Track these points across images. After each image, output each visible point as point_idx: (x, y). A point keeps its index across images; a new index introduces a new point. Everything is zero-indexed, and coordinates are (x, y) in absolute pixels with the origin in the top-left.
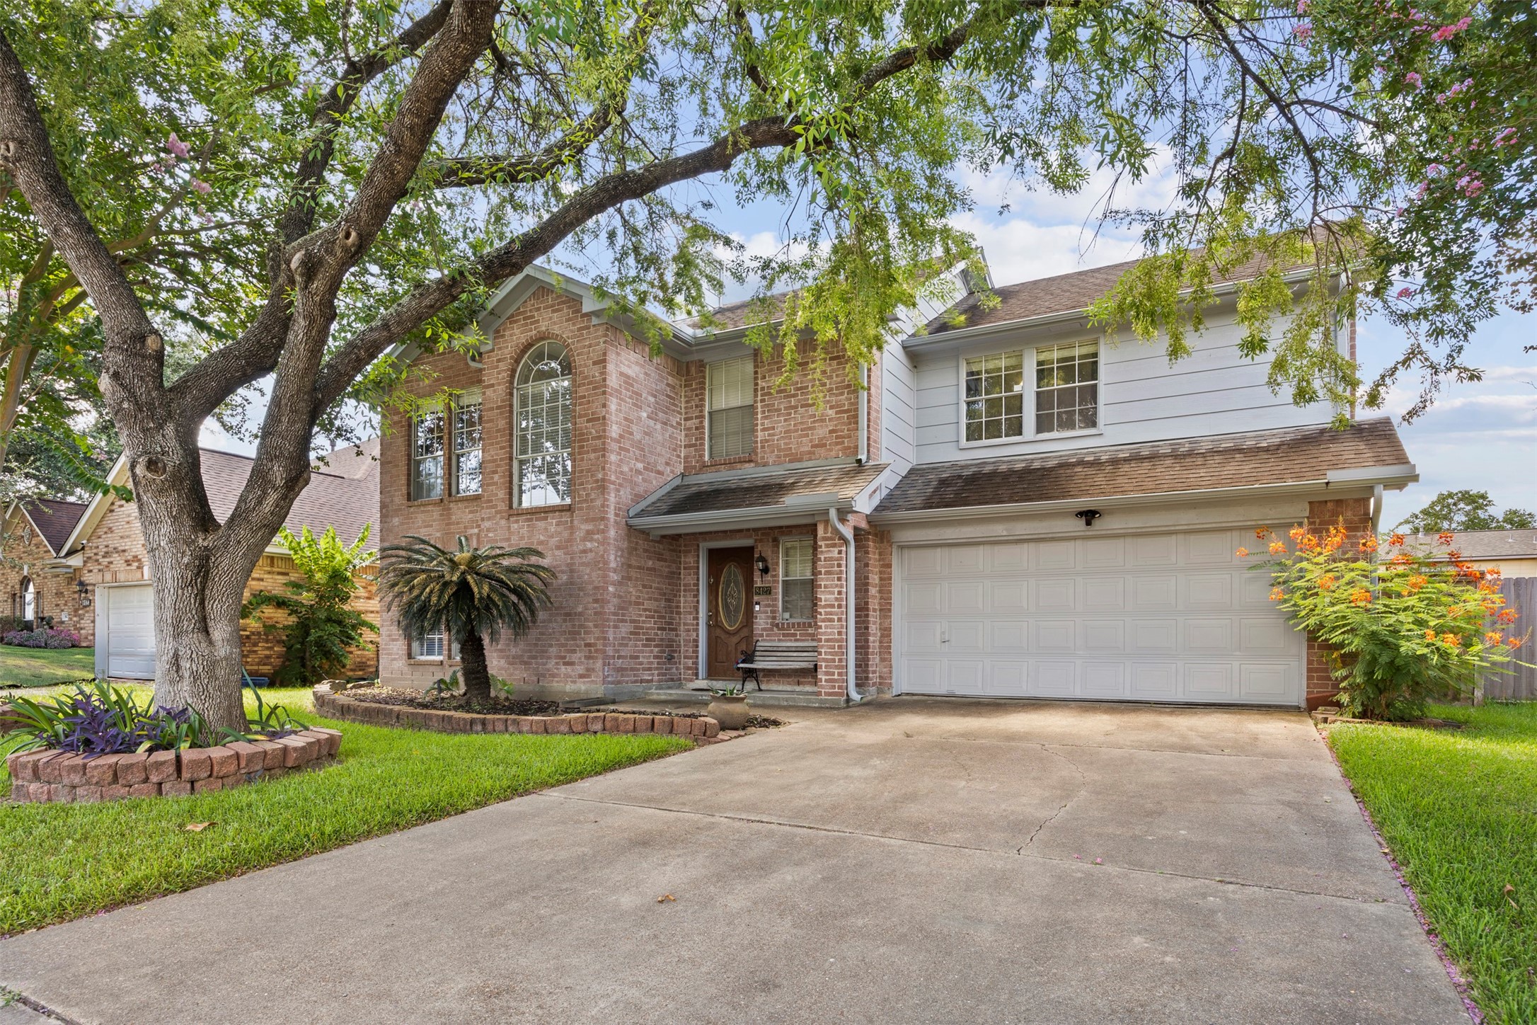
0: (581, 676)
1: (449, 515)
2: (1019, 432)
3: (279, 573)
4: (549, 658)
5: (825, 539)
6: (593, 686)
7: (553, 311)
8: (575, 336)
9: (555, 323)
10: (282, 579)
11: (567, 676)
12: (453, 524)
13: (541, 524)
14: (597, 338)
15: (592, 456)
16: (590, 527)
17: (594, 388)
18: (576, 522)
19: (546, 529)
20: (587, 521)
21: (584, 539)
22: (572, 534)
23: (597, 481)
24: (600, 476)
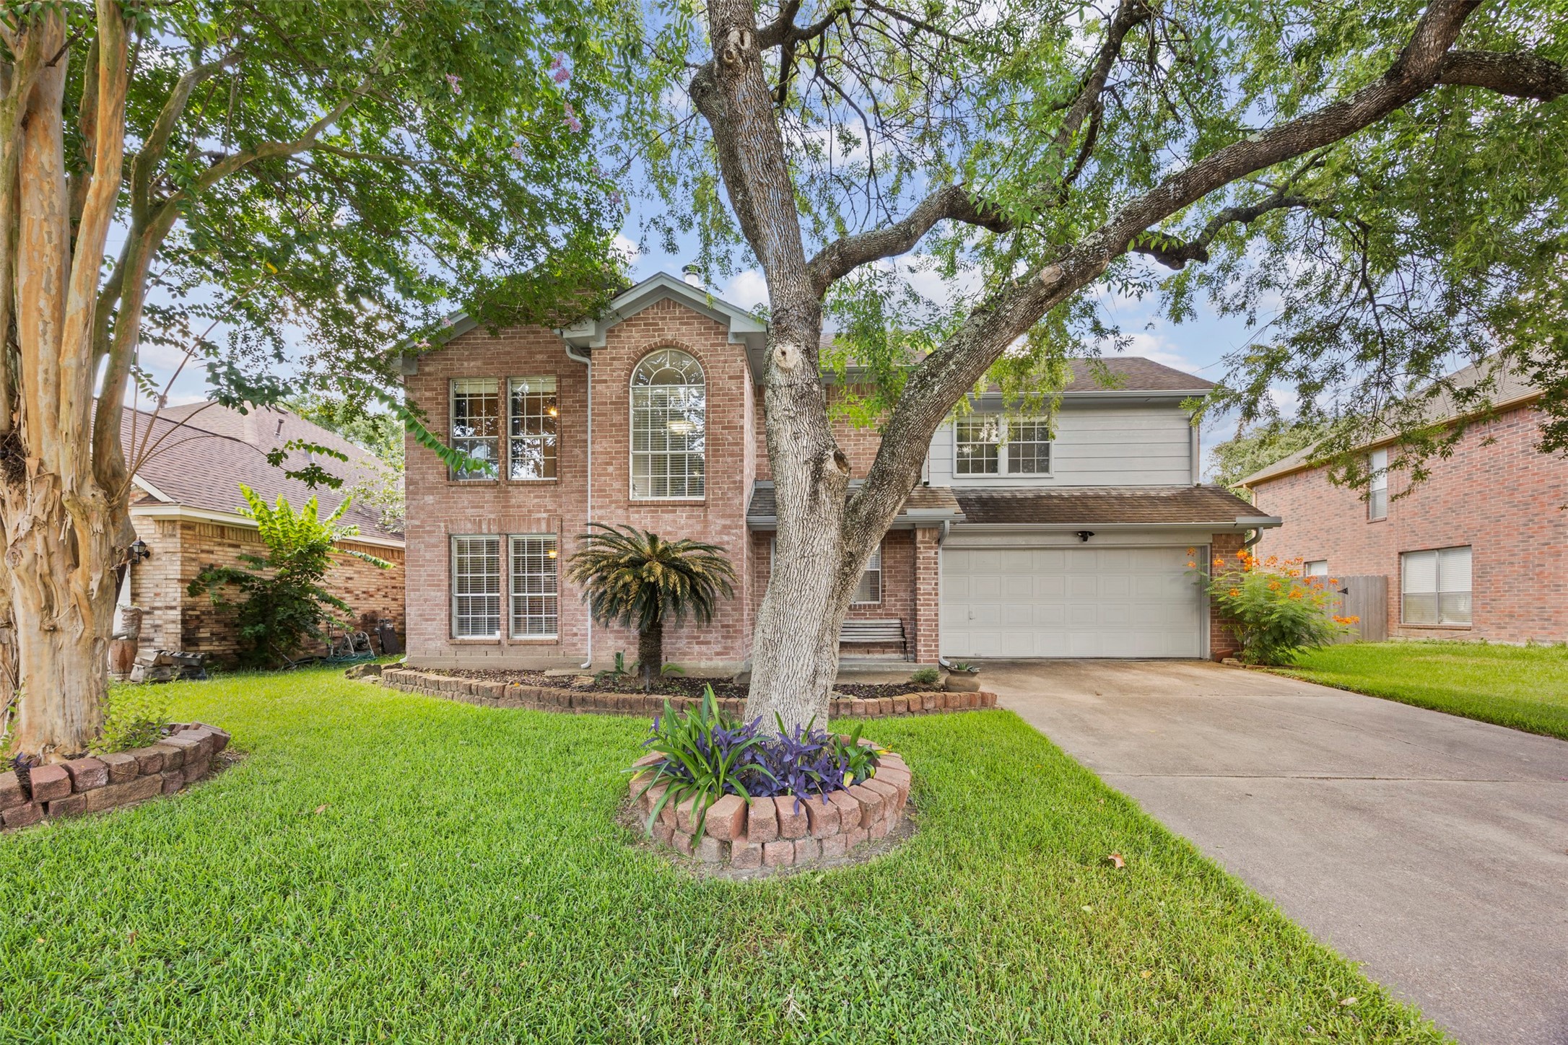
0: (718, 654)
1: (507, 499)
2: (995, 470)
3: (231, 546)
4: (680, 638)
5: (922, 542)
6: (732, 662)
7: (681, 324)
8: (708, 350)
9: (683, 335)
10: (233, 552)
11: (700, 654)
12: (513, 507)
13: (668, 517)
14: (733, 355)
15: (729, 459)
16: (728, 522)
17: (731, 400)
18: (710, 517)
19: (675, 521)
20: (723, 516)
21: (720, 533)
22: (705, 527)
23: (735, 482)
24: (738, 478)
